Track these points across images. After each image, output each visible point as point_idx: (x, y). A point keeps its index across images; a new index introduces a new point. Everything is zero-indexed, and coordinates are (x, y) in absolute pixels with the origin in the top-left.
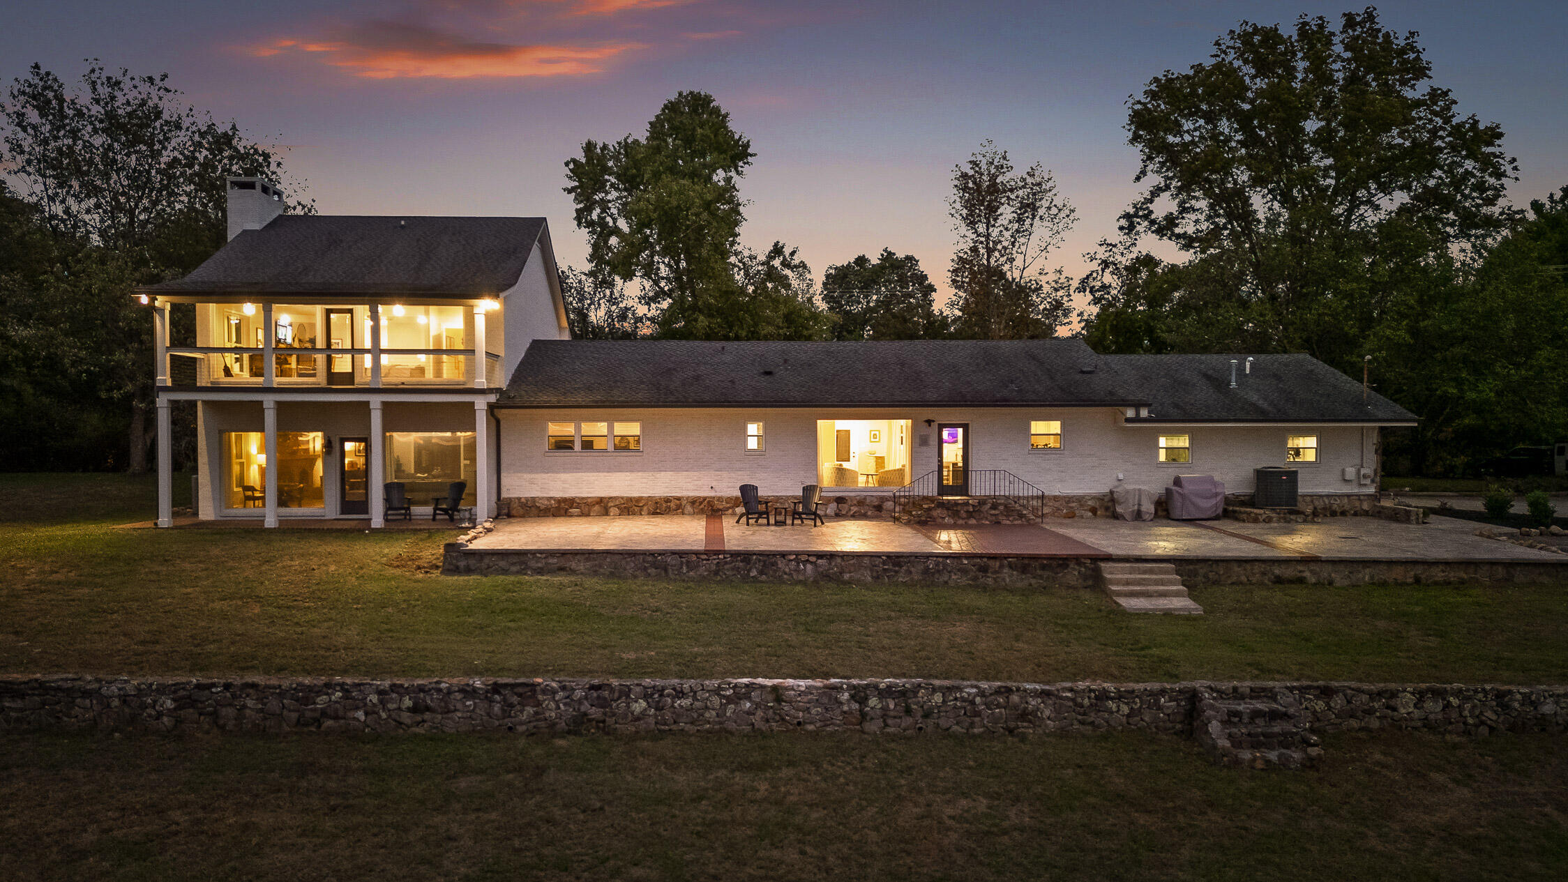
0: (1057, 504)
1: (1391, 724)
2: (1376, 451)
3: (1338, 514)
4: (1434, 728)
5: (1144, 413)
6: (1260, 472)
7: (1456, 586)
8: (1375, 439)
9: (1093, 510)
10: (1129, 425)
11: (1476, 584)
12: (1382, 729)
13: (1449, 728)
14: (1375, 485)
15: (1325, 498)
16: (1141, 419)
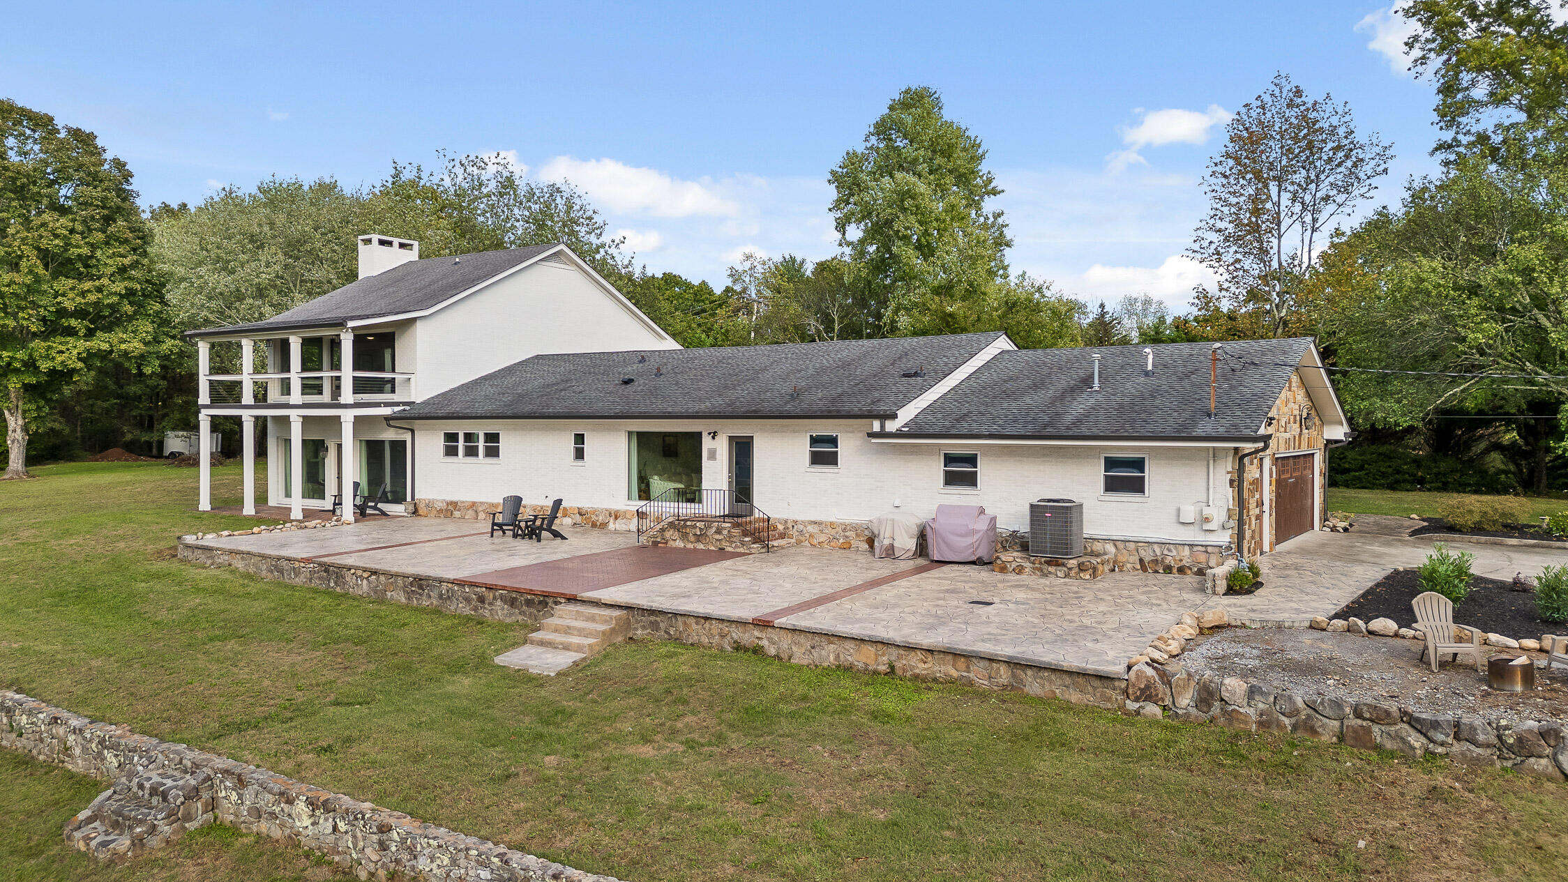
0: (832, 532)
1: (290, 837)
2: (1232, 482)
3: (1175, 571)
4: (324, 855)
5: (891, 426)
6: (1032, 506)
7: (935, 686)
8: (1229, 464)
9: (871, 542)
10: (874, 441)
11: (965, 688)
12: (277, 841)
13: (337, 858)
14: (1230, 532)
15: (1156, 547)
16: (882, 434)
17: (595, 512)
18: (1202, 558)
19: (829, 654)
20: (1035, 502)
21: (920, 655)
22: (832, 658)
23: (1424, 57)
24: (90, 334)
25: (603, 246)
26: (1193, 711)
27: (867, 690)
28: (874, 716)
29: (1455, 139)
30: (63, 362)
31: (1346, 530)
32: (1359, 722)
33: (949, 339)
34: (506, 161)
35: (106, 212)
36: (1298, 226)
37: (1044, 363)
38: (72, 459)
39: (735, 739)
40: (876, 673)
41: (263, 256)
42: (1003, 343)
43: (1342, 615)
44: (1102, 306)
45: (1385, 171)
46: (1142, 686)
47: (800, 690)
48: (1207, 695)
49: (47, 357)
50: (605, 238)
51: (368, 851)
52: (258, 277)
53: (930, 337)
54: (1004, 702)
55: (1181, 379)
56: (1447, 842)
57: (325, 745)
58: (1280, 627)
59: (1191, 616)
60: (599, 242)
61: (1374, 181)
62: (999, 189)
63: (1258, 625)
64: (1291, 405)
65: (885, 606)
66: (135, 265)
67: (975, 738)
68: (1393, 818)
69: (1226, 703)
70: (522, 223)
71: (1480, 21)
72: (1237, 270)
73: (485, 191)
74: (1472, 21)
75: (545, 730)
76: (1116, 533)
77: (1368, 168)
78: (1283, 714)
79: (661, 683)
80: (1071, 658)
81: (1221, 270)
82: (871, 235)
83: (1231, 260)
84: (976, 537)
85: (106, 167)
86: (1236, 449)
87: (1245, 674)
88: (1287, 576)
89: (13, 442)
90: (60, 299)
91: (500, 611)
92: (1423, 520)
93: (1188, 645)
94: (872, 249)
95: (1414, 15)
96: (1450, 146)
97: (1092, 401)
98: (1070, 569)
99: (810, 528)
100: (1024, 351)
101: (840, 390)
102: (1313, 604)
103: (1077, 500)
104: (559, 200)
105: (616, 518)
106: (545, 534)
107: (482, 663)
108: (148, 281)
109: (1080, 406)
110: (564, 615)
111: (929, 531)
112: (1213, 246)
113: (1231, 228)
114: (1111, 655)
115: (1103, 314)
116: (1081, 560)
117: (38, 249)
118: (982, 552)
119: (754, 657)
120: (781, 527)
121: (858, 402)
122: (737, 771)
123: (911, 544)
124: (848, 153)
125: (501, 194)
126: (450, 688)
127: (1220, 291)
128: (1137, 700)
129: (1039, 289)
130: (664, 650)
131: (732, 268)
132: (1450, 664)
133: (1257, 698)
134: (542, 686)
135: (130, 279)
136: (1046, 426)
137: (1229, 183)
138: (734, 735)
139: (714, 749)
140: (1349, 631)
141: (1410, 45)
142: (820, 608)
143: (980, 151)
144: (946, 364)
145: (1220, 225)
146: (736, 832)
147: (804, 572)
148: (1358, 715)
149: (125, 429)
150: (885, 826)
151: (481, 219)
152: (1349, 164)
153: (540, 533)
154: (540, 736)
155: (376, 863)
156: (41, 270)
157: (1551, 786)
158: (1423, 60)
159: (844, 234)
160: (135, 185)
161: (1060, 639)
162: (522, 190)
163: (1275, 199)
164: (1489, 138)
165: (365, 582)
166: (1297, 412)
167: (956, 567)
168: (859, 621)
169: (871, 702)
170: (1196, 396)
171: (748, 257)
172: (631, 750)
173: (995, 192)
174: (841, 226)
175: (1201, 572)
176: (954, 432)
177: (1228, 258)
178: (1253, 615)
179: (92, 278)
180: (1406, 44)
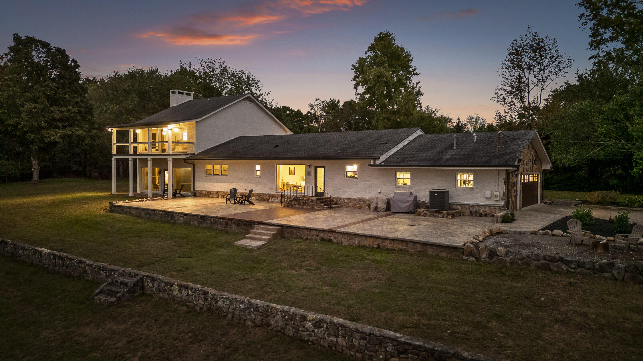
0: (355, 202)
1: (171, 298)
2: (505, 183)
3: (483, 215)
4: (184, 303)
5: (378, 162)
6: (430, 192)
7: (394, 252)
8: (503, 176)
9: (369, 206)
10: (371, 168)
11: (406, 252)
12: (167, 299)
13: (189, 304)
14: (504, 201)
15: (476, 207)
16: (375, 165)
17: (264, 194)
18: (493, 211)
19: (356, 241)
20: (431, 190)
21: (389, 241)
22: (357, 243)
23: (586, 22)
24: (64, 128)
25: (261, 95)
26: (487, 259)
27: (370, 253)
28: (373, 261)
29: (598, 54)
30: (54, 139)
31: (550, 203)
32: (545, 261)
33: (399, 130)
34: (223, 61)
35: (70, 81)
36: (536, 87)
37: (436, 139)
38: (53, 177)
39: (323, 269)
40: (373, 248)
41: (130, 98)
42: (420, 132)
43: (543, 229)
44: (459, 119)
45: (571, 66)
46: (469, 251)
47: (346, 254)
48: (492, 253)
49: (48, 137)
50: (262, 92)
51: (200, 301)
52: (128, 106)
53: (392, 130)
54: (419, 257)
55: (487, 145)
56: (572, 298)
57: (179, 269)
58: (520, 233)
59: (488, 229)
60: (260, 93)
61: (566, 70)
62: (418, 73)
63: (512, 233)
64: (529, 155)
65: (375, 225)
66: (82, 101)
67: (409, 268)
68: (554, 291)
69: (499, 256)
70: (230, 86)
71: (608, 7)
72: (512, 105)
73: (215, 72)
74: (606, 8)
75: (256, 266)
76: (462, 202)
77: (563, 65)
78: (518, 259)
79: (296, 251)
80: (443, 241)
81: (506, 105)
82: (367, 91)
83: (510, 101)
84: (409, 203)
85: (70, 63)
86: (507, 170)
87: (506, 247)
88: (525, 217)
89: (34, 169)
90: (53, 114)
91: (234, 227)
92: (581, 201)
93: (486, 238)
94: (367, 96)
95: (582, 6)
96: (596, 57)
97: (453, 153)
98: (444, 214)
99: (346, 201)
100: (428, 135)
101: (358, 149)
102: (533, 226)
103: (448, 190)
104: (244, 77)
105: (272, 197)
106: (246, 203)
107: (229, 245)
108: (86, 108)
109: (448, 155)
110: (259, 229)
111: (391, 202)
112: (502, 96)
113: (510, 89)
114: (458, 241)
115: (459, 123)
116: (448, 211)
117: (46, 95)
118: (411, 209)
119: (328, 243)
120: (335, 200)
121: (365, 153)
122: (325, 277)
123: (385, 206)
124: (360, 58)
125: (222, 74)
126: (219, 253)
127: (505, 113)
128: (467, 256)
129: (434, 112)
130: (295, 241)
131: (310, 104)
132: (581, 244)
133: (509, 254)
134: (252, 252)
135: (80, 106)
136: (436, 162)
137: (508, 71)
138: (323, 267)
139: (317, 271)
140: (545, 234)
141: (580, 17)
142: (352, 226)
143: (411, 58)
144: (398, 140)
145: (505, 88)
146: (327, 294)
147: (345, 216)
148: (545, 259)
149: (73, 166)
150: (378, 293)
151: (214, 84)
152: (556, 63)
153: (245, 202)
154: (255, 267)
155: (203, 305)
156: (46, 103)
157: (610, 282)
158: (585, 23)
159: (357, 90)
160: (80, 70)
161: (440, 236)
162: (230, 72)
163: (527, 77)
164: (611, 53)
165: (182, 218)
166: (531, 158)
167: (401, 214)
168: (366, 230)
169: (371, 257)
170: (492, 151)
171: (317, 99)
172: (287, 272)
173: (416, 74)
174: (356, 87)
175: (493, 216)
176: (401, 164)
177: (508, 100)
178: (511, 230)
179: (66, 106)
180: (579, 17)
